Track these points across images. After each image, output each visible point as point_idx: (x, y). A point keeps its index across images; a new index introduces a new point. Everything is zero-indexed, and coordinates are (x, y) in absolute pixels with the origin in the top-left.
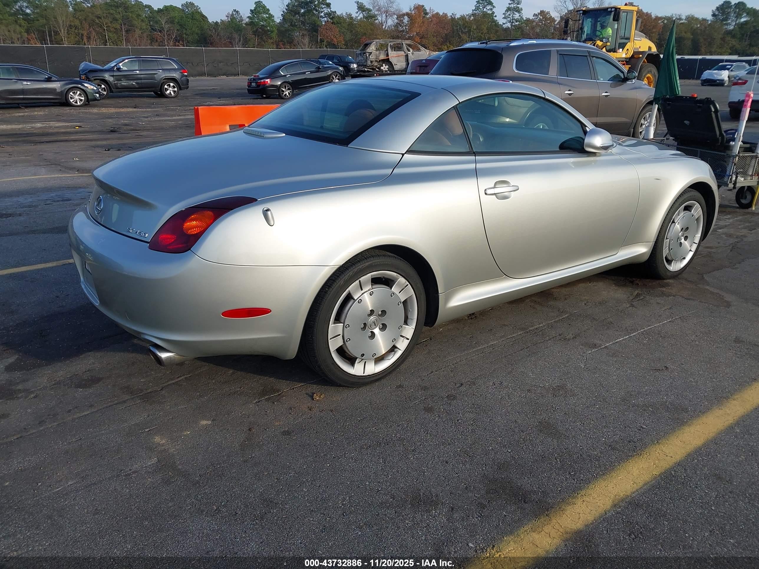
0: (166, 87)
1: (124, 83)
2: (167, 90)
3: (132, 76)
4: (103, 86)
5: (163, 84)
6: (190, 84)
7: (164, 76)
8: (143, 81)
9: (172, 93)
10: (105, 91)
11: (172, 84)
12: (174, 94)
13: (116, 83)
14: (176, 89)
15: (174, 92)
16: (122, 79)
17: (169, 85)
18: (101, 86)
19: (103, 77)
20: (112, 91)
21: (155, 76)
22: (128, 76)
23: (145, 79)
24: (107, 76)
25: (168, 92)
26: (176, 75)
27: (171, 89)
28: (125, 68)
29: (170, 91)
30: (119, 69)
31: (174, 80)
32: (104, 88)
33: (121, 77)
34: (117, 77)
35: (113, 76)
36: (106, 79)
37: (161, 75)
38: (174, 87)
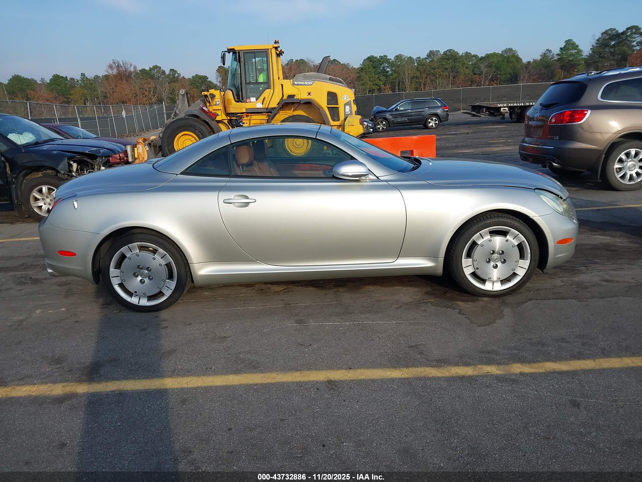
0: (430, 120)
1: (399, 120)
2: (430, 122)
3: (406, 114)
4: (384, 123)
5: (427, 119)
6: (450, 117)
7: (429, 112)
8: (413, 117)
9: (434, 125)
10: (385, 126)
11: (434, 118)
12: (435, 125)
13: (394, 120)
14: (437, 122)
15: (436, 124)
16: (398, 117)
17: (432, 119)
18: (383, 122)
19: (385, 116)
20: (390, 126)
21: (423, 113)
22: (402, 114)
23: (415, 115)
24: (388, 116)
25: (431, 124)
26: (439, 111)
27: (433, 122)
28: (402, 109)
29: (432, 124)
30: (397, 110)
31: (436, 115)
32: (385, 124)
33: (396, 115)
34: (395, 116)
35: (392, 115)
36: (387, 117)
37: (427, 111)
38: (436, 120)
